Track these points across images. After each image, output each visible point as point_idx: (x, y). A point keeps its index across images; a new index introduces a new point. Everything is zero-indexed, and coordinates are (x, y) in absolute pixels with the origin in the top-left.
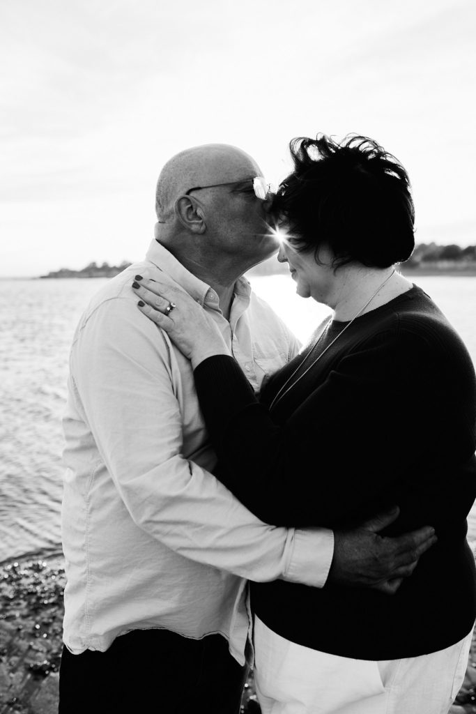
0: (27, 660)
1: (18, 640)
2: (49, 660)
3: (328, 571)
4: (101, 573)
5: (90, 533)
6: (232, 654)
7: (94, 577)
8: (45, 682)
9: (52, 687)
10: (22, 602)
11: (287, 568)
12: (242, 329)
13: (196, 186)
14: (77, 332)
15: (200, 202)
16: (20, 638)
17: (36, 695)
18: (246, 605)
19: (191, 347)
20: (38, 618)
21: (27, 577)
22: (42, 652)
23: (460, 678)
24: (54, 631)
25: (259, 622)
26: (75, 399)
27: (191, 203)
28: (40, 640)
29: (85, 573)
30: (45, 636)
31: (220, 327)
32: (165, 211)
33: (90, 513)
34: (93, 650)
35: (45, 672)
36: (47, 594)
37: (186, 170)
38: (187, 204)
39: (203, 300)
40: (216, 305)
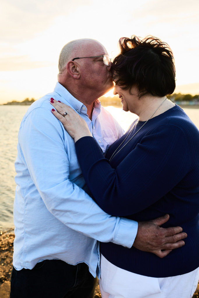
2: (4, 275)
3: (134, 240)
4: (30, 233)
5: (26, 215)
6: (90, 272)
7: (27, 235)
8: (2, 285)
9: (6, 287)
11: (115, 236)
12: (97, 124)
13: (77, 57)
14: (22, 123)
15: (78, 65)
18: (97, 250)
19: (74, 132)
22: (1, 272)
23: (195, 286)
24: (7, 262)
25: (103, 257)
26: (20, 154)
27: (74, 64)
29: (23, 233)
30: (3, 264)
31: (87, 123)
32: (62, 68)
33: (26, 205)
34: (26, 268)
35: (2, 281)
36: (4, 246)
37: (73, 49)
38: (72, 65)
39: (80, 110)
40: (86, 112)
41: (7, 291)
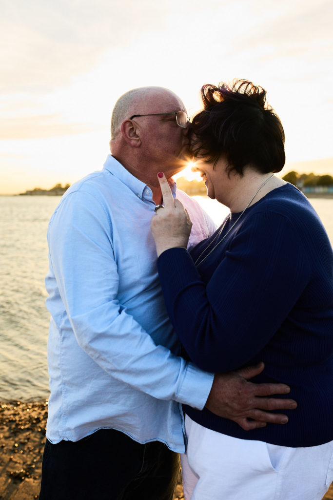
0: (9, 469)
1: (2, 455)
2: (24, 469)
3: (207, 397)
4: (71, 383)
5: (63, 355)
7: (67, 387)
8: (21, 485)
9: (27, 488)
10: (5, 427)
13: (137, 114)
15: (139, 125)
16: (3, 452)
17: (15, 494)
20: (17, 439)
21: (9, 409)
22: (19, 463)
23: (332, 470)
24: (28, 448)
25: (188, 418)
27: (132, 125)
28: (18, 455)
29: (60, 385)
30: (22, 452)
34: (67, 440)
35: (22, 478)
36: (23, 422)
38: (130, 126)
39: (141, 194)
40: (150, 198)
41: (30, 495)
